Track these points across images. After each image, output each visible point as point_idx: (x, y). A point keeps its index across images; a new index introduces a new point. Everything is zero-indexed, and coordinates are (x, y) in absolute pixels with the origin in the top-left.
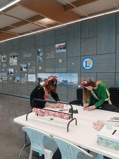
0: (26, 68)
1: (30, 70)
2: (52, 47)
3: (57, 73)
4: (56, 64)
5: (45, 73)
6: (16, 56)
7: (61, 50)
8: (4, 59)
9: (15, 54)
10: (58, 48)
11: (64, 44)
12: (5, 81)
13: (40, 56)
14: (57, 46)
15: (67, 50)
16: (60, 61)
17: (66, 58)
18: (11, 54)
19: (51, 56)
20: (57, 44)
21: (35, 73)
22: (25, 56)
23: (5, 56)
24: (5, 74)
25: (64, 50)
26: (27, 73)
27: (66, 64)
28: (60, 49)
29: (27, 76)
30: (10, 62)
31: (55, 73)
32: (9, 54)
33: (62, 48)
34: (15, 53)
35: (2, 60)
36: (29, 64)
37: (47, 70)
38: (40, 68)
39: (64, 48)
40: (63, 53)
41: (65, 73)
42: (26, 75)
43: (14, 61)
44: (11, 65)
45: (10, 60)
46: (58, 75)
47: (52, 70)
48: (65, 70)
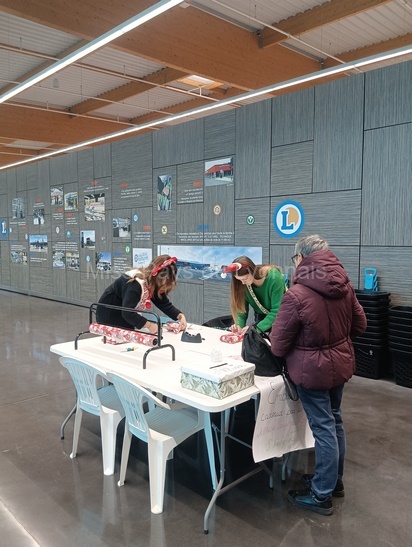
0: (128, 229)
1: (139, 236)
2: (195, 170)
3: (209, 244)
4: (206, 218)
5: (177, 244)
6: (103, 195)
7: (219, 179)
8: (71, 204)
9: (100, 189)
10: (210, 174)
11: (228, 160)
12: (75, 265)
14: (209, 165)
15: (234, 179)
16: (217, 210)
17: (231, 201)
18: (90, 190)
19: (193, 195)
20: (209, 160)
21: (150, 243)
22: (126, 193)
23: (74, 194)
24: (74, 246)
25: (227, 179)
26: (131, 243)
27: (232, 218)
28: (217, 176)
29: (131, 251)
30: (86, 212)
31: (203, 244)
32: (85, 189)
33: (222, 171)
34: (99, 184)
35: (66, 204)
36: (136, 218)
37: (183, 236)
38: (164, 230)
39: (227, 173)
40: (225, 186)
41: (228, 244)
42: (128, 250)
43: (97, 209)
44: (89, 219)
45: (87, 207)
46: (211, 252)
47: (195, 236)
48: (228, 236)
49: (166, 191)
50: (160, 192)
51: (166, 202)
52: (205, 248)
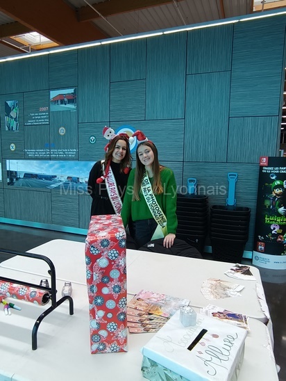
2: (41, 98)
3: (55, 159)
4: (52, 138)
5: (25, 159)
7: (63, 105)
10: (55, 101)
11: (72, 91)
13: (11, 117)
14: (54, 94)
15: (77, 106)
16: (62, 131)
17: (75, 125)
19: (40, 118)
20: (54, 89)
25: (71, 106)
27: (76, 138)
28: (62, 103)
31: (50, 159)
33: (66, 99)
37: (31, 152)
38: (13, 147)
39: (71, 101)
40: (69, 111)
41: (72, 159)
46: (57, 166)
47: (42, 152)
48: (72, 152)
49: (13, 114)
50: (8, 115)
51: (14, 124)
52: (51, 162)
